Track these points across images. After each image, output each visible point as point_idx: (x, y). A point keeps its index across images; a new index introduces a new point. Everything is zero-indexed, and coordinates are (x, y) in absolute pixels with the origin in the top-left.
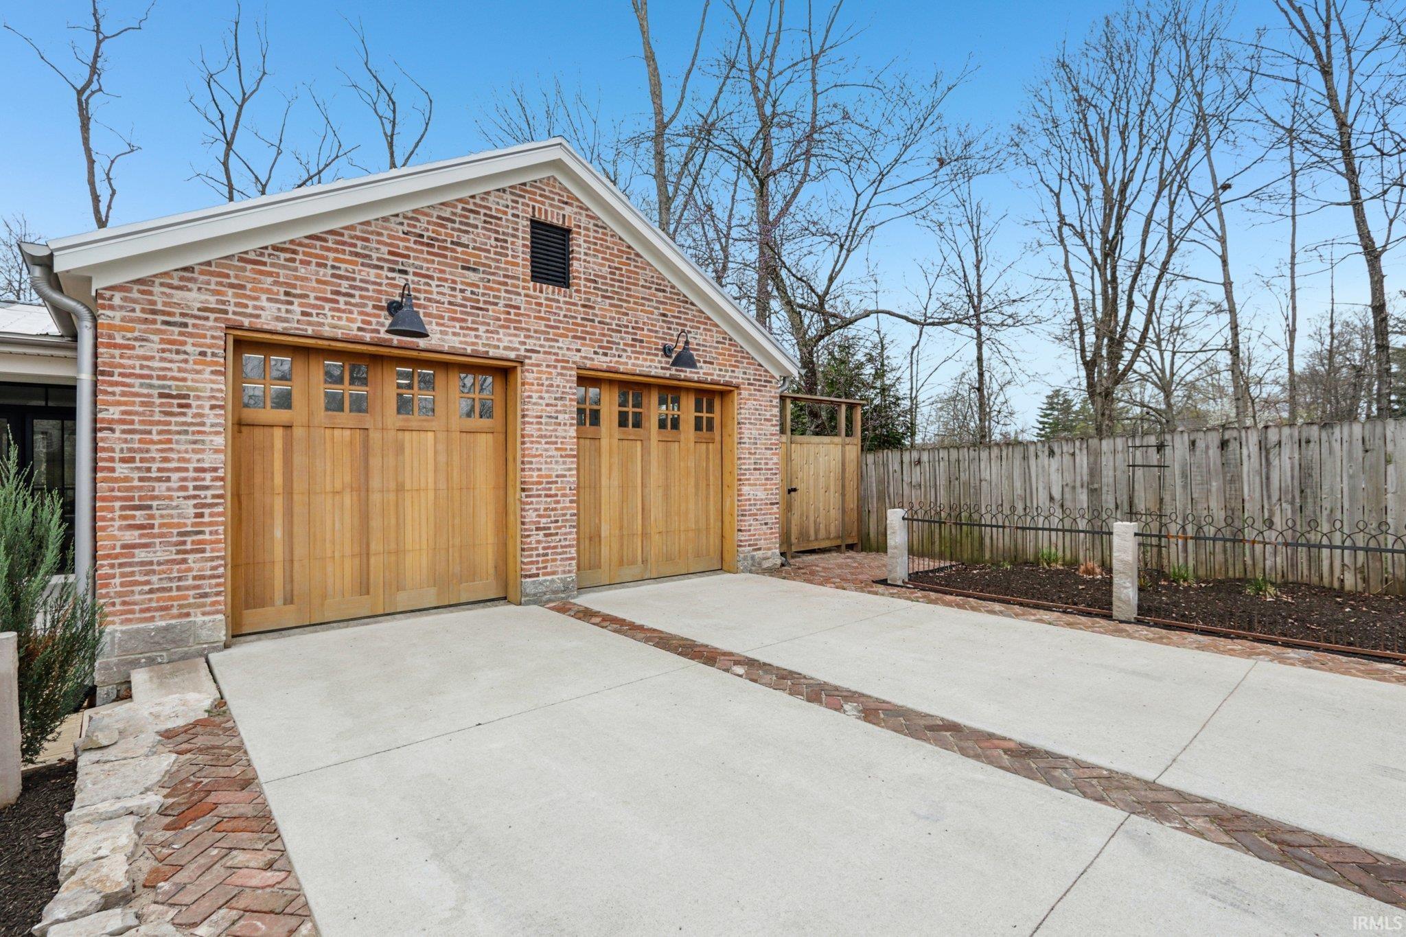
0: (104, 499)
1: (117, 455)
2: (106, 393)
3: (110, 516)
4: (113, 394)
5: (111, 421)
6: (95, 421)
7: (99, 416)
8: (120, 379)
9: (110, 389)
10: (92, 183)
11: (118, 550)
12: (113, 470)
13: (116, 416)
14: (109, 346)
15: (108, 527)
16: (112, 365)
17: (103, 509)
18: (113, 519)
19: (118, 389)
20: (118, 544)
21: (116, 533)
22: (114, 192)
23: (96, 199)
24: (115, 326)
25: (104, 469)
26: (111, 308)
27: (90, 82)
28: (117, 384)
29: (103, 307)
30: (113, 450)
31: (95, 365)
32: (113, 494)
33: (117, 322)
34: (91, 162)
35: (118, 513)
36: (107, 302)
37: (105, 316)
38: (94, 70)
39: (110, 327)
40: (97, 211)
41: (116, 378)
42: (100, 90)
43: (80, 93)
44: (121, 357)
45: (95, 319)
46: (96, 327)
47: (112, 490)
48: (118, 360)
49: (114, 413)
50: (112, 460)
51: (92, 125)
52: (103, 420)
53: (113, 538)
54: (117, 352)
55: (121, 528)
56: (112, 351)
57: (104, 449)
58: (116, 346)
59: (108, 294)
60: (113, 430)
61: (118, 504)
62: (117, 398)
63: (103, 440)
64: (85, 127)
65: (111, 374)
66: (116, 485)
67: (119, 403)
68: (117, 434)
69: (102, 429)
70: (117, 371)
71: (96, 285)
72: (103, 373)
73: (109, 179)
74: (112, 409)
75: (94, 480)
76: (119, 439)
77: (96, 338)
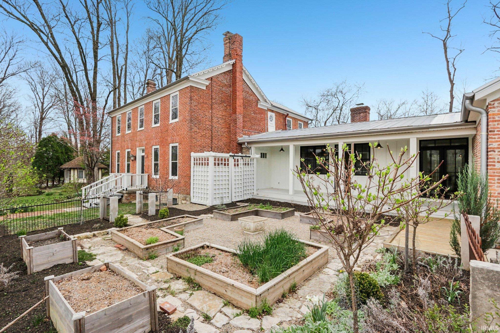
0: (491, 176)
1: (496, 160)
2: (492, 138)
3: (493, 182)
4: (495, 138)
5: (494, 148)
6: (487, 148)
7: (489, 147)
8: (497, 133)
9: (493, 137)
10: (448, 69)
11: (496, 195)
12: (494, 165)
13: (496, 146)
14: (493, 121)
15: (492, 186)
16: (494, 128)
17: (490, 179)
18: (494, 183)
19: (496, 137)
20: (497, 192)
21: (496, 188)
22: (455, 69)
23: (449, 74)
24: (495, 114)
25: (491, 165)
26: (494, 107)
27: (447, 35)
28: (496, 135)
29: (491, 108)
30: (494, 158)
31: (487, 129)
32: (495, 174)
33: (496, 112)
34: (448, 62)
35: (496, 181)
36: (492, 106)
37: (491, 111)
38: (448, 31)
39: (493, 114)
40: (450, 78)
41: (496, 133)
42: (450, 36)
43: (444, 41)
44: (498, 124)
45: (487, 113)
46: (488, 116)
47: (494, 173)
48: (496, 126)
49: (495, 145)
50: (494, 162)
51: (448, 50)
52: (491, 148)
53: (495, 190)
54: (496, 123)
55: (497, 187)
56: (494, 123)
57: (491, 158)
58: (495, 121)
59: (492, 103)
60: (494, 151)
61: (496, 178)
62: (496, 140)
63: (491, 155)
64: (446, 52)
65: (494, 131)
66: (496, 171)
67: (497, 141)
68: (496, 153)
69: (490, 151)
70: (496, 130)
71: (488, 101)
72: (491, 131)
73: (454, 65)
74: (494, 144)
75: (487, 169)
76: (497, 154)
77: (488, 119)
